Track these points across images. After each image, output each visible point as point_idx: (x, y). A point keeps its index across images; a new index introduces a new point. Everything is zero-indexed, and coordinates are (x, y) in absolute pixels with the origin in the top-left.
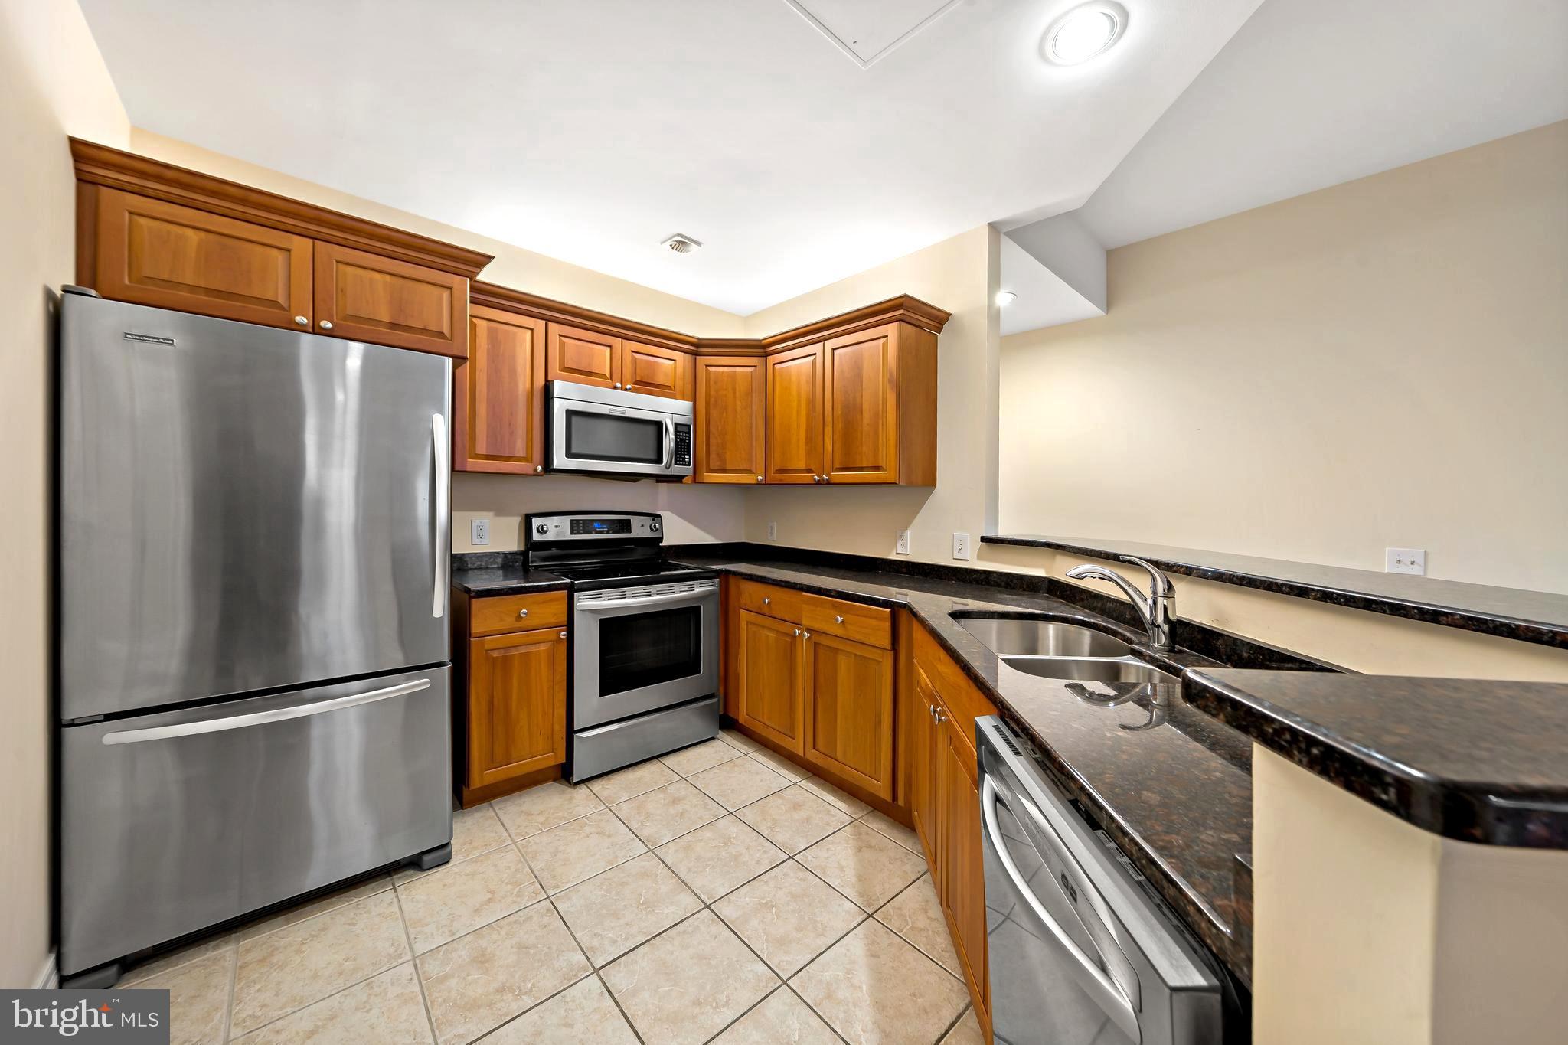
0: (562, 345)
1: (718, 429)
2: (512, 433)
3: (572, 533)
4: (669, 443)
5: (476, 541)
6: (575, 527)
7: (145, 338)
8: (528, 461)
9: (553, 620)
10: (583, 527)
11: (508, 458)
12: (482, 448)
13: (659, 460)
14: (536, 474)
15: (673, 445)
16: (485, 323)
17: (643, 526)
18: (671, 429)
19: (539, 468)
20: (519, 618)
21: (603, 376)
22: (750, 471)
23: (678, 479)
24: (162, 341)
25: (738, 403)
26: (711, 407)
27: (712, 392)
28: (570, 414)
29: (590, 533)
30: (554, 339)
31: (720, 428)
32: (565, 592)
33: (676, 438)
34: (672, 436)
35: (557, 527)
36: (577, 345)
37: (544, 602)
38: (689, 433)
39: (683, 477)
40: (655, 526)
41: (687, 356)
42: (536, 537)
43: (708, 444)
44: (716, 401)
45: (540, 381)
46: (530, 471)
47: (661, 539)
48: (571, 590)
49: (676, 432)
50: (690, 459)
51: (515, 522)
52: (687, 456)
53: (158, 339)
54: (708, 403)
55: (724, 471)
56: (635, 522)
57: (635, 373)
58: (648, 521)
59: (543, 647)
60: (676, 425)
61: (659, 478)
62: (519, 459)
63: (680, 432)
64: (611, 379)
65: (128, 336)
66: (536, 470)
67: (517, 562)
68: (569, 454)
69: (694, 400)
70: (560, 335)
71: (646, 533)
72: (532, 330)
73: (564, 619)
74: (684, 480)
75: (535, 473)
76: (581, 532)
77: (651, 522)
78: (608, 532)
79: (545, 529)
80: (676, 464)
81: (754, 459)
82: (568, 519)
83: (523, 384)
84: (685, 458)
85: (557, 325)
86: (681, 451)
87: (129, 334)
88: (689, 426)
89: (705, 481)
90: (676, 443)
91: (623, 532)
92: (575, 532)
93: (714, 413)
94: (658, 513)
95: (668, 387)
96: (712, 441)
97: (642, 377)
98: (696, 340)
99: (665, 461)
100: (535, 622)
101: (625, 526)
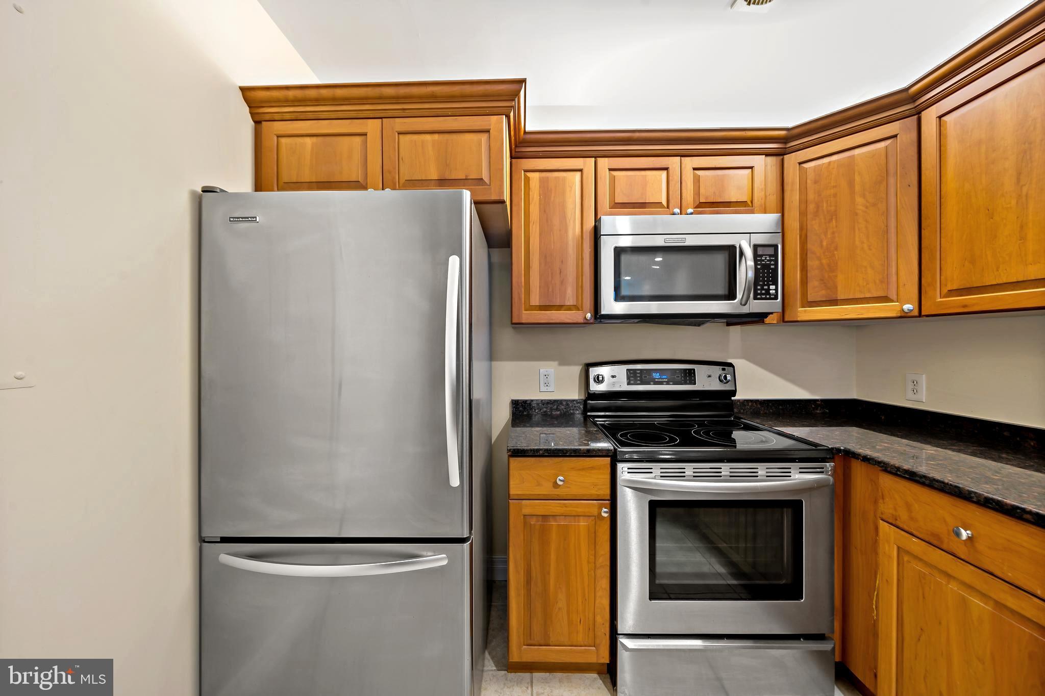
0: (613, 180)
1: (822, 246)
2: (562, 282)
3: (629, 384)
4: (746, 271)
5: (543, 388)
6: (632, 377)
7: (241, 219)
8: (578, 310)
9: (594, 492)
10: (641, 377)
11: (560, 307)
12: (535, 300)
13: (731, 295)
14: (586, 323)
15: (751, 274)
16: (537, 175)
17: (710, 376)
18: (749, 252)
19: (589, 315)
20: (556, 485)
21: (659, 204)
22: (886, 299)
23: (759, 318)
24: (250, 219)
25: (859, 200)
26: (809, 216)
27: (811, 196)
28: (619, 252)
29: (649, 384)
30: (604, 173)
31: (825, 244)
32: (607, 460)
33: (756, 264)
34: (751, 263)
35: (613, 377)
36: (627, 176)
37: (583, 469)
38: (776, 255)
39: (766, 315)
40: (725, 377)
41: (769, 159)
42: (595, 387)
43: (804, 268)
44: (818, 207)
45: (590, 223)
46: (581, 320)
47: (734, 393)
48: (615, 458)
49: (756, 255)
50: (776, 290)
51: (576, 370)
52: (773, 287)
53: (248, 218)
54: (803, 213)
55: (834, 302)
56: (701, 372)
57: (697, 193)
58: (717, 371)
59: (583, 523)
60: (756, 247)
61: (731, 320)
62: (569, 308)
63: (761, 256)
64: (668, 207)
65: (231, 219)
66: (585, 318)
67: (577, 410)
68: (618, 297)
69: (782, 211)
70: (610, 170)
71: (715, 385)
72: (581, 170)
73: (607, 491)
74: (767, 320)
75: (585, 321)
76: (639, 382)
77: (721, 372)
78: (668, 383)
79: (601, 379)
80: (755, 298)
81: (894, 278)
82: (624, 368)
83: (574, 229)
84: (769, 289)
85: (607, 159)
86: (764, 281)
87: (232, 218)
88: (776, 247)
89: (799, 319)
90: (757, 271)
91: (685, 383)
92: (632, 382)
93: (814, 225)
94: (729, 361)
95: (744, 203)
96: (812, 263)
97: (707, 198)
98: (783, 133)
99: (739, 296)
100: (574, 491)
101: (689, 376)
